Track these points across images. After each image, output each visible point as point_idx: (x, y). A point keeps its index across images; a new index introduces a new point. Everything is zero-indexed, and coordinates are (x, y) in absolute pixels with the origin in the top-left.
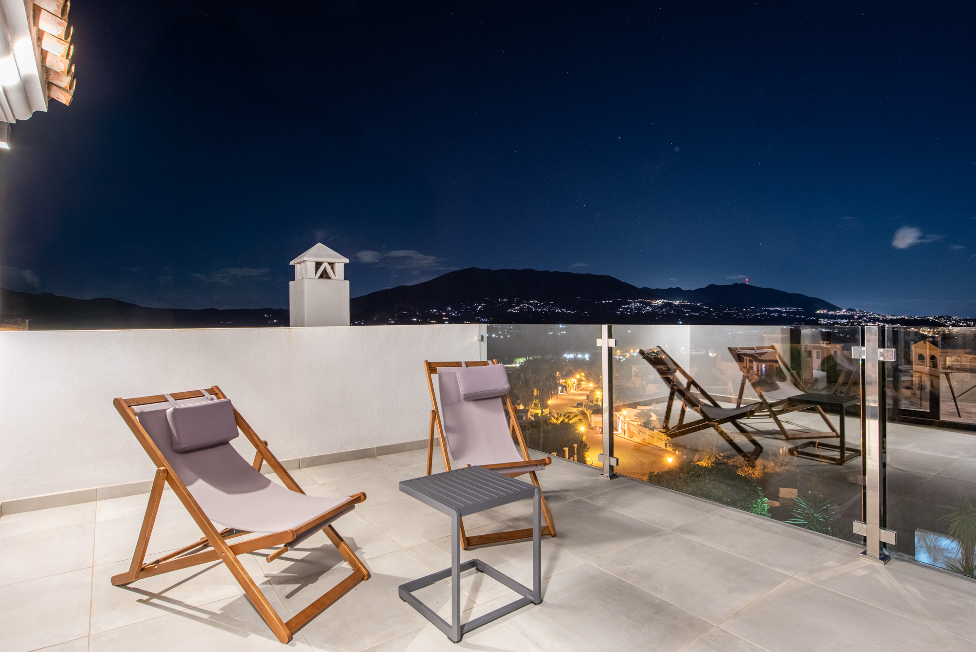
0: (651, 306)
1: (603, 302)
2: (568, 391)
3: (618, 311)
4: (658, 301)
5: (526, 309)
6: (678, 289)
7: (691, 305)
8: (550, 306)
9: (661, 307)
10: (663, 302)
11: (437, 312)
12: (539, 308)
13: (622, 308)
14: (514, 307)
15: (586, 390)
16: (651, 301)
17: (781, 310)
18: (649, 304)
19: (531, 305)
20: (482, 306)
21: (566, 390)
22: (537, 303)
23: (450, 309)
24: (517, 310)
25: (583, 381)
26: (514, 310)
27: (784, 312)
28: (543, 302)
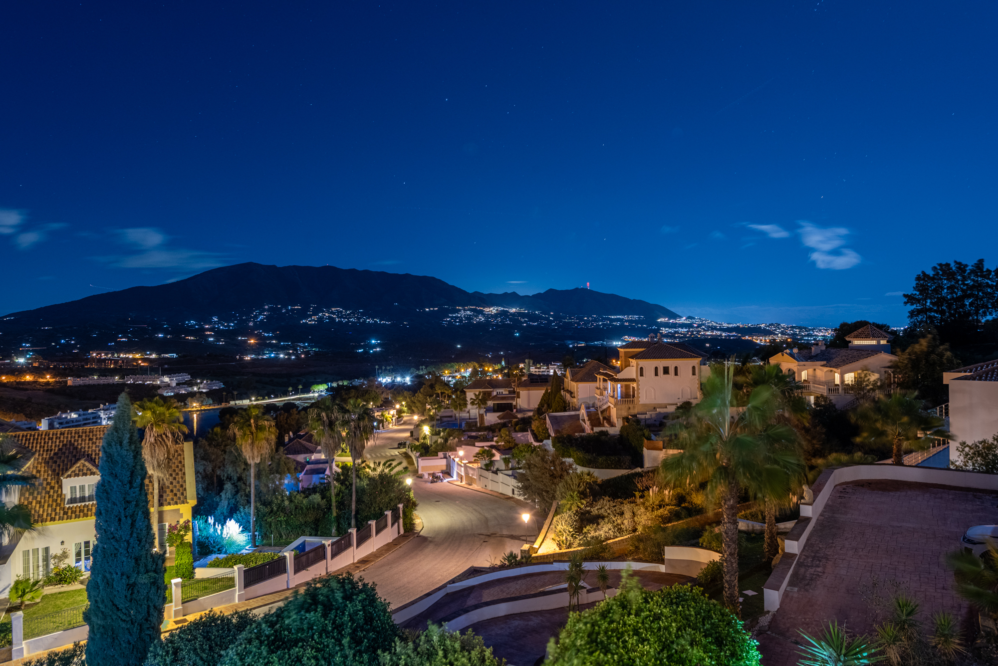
0: (484, 315)
1: (427, 310)
2: (385, 426)
3: (445, 321)
4: (492, 309)
5: (326, 319)
6: (514, 293)
7: (528, 313)
8: (358, 315)
9: (495, 316)
10: (497, 310)
11: (196, 324)
12: (344, 318)
13: (449, 317)
14: (310, 316)
15: (410, 424)
16: (484, 308)
17: (623, 319)
18: (481, 312)
19: (334, 313)
20: (264, 315)
21: (383, 426)
22: (342, 312)
23: (216, 320)
24: (314, 320)
25: (404, 412)
26: (310, 321)
27: (626, 321)
28: (349, 310)
